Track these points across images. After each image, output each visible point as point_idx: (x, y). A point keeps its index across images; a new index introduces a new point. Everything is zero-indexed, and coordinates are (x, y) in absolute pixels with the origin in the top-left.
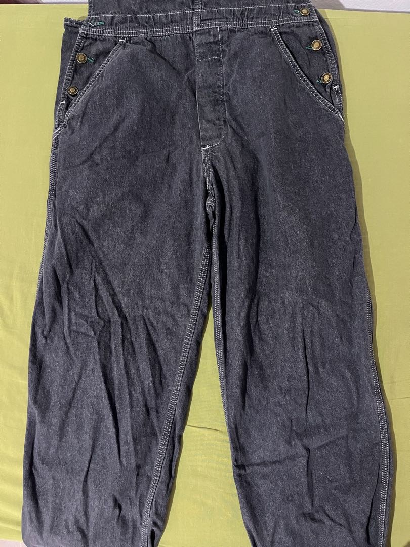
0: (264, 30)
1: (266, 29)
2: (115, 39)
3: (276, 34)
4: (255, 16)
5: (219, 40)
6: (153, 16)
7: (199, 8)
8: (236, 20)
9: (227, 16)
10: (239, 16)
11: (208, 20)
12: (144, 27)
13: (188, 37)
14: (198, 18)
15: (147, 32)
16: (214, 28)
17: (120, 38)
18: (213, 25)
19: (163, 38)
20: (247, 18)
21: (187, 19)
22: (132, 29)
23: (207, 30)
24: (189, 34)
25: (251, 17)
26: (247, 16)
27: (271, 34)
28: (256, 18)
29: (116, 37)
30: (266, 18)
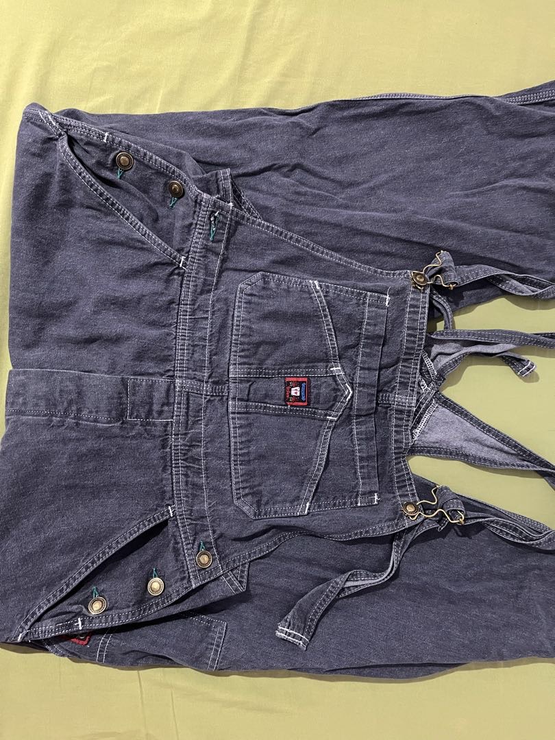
0: (168, 495)
1: (170, 499)
2: (186, 250)
3: (162, 515)
4: (190, 479)
5: (153, 418)
6: (207, 318)
7: (207, 392)
8: (182, 450)
9: (189, 436)
10: (190, 454)
11: (188, 403)
12: (194, 302)
13: (168, 368)
14: (193, 388)
15: (187, 304)
16: (173, 413)
17: (187, 259)
18: (178, 411)
19: (174, 330)
20: (187, 467)
21: (196, 370)
22: (195, 281)
23: (172, 401)
24: (174, 371)
25: (189, 472)
26: (190, 466)
27: (163, 507)
28: (187, 482)
29: (188, 252)
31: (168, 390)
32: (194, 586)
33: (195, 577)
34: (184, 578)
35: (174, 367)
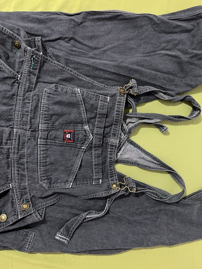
0: (10, 179)
1: (10, 180)
2: (21, 72)
3: (7, 187)
4: (20, 172)
5: (3, 146)
6: (30, 102)
7: (28, 135)
8: (16, 160)
9: (19, 154)
10: (20, 161)
11: (19, 140)
12: (24, 95)
13: (11, 124)
14: (21, 133)
15: (21, 96)
16: (12, 144)
17: (21, 76)
18: (15, 143)
19: (15, 107)
20: (18, 167)
21: (24, 125)
22: (25, 86)
23: (12, 138)
24: (13, 125)
25: (19, 169)
26: (20, 167)
27: (7, 184)
28: (18, 174)
29: (22, 73)
30: (19, 180)
31: (10, 134)
32: (20, 218)
33: (21, 214)
34: (15, 214)
35: (14, 123)
